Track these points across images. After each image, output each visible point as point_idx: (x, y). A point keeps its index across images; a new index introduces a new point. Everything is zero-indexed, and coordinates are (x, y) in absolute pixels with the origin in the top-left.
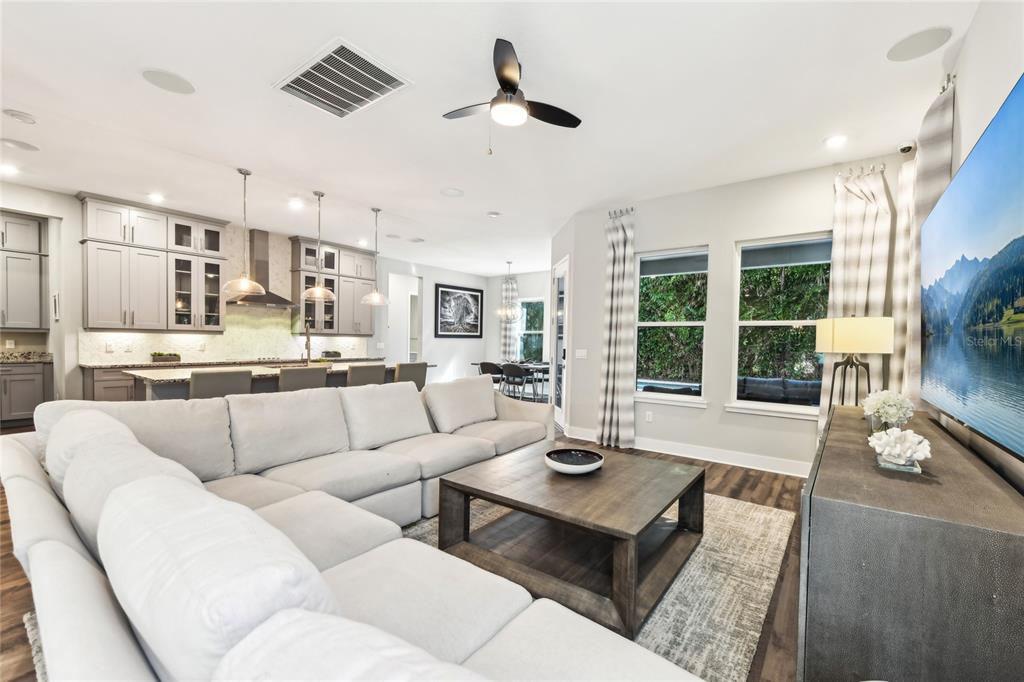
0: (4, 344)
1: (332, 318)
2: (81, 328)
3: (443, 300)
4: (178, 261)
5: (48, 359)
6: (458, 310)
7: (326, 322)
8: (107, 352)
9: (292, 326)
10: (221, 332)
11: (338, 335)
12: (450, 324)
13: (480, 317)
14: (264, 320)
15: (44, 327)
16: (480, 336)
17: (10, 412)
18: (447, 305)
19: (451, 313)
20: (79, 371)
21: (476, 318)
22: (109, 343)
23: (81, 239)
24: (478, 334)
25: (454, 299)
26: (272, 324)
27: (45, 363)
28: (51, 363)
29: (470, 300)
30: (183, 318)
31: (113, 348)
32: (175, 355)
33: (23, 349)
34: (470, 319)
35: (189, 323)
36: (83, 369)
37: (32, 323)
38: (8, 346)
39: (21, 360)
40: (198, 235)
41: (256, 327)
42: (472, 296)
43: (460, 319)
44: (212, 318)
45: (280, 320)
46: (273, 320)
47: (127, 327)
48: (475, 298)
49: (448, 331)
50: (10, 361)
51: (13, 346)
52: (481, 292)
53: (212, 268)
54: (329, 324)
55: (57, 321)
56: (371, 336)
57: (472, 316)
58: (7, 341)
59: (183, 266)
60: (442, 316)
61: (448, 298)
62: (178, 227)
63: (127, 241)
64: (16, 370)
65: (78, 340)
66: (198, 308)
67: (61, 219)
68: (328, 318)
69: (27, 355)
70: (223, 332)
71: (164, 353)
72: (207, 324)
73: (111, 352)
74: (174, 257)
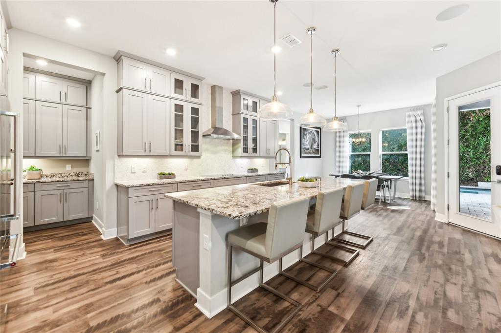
0: (65, 167)
1: (256, 146)
2: (116, 156)
3: (304, 134)
4: (176, 106)
5: (91, 177)
6: (310, 140)
7: (253, 148)
8: (132, 173)
9: (233, 151)
10: (199, 157)
11: (259, 157)
12: (307, 149)
13: (320, 145)
14: (219, 148)
15: (88, 156)
16: (320, 157)
17: (69, 215)
18: (305, 137)
19: (307, 143)
20: (115, 188)
21: (318, 145)
22: (133, 166)
23: (116, 89)
24: (319, 155)
25: (309, 133)
27: (89, 180)
28: (93, 180)
29: (315, 134)
30: (179, 147)
31: (136, 170)
32: (172, 174)
33: (76, 170)
34: (315, 146)
35: (182, 150)
36: (117, 186)
37: (81, 153)
38: (67, 169)
39: (75, 178)
40: (187, 87)
41: (214, 153)
42: (316, 131)
43: (311, 147)
44: (195, 148)
45: (226, 148)
46: (223, 148)
47: (146, 154)
48: (317, 132)
49: (307, 153)
50: (69, 179)
51: (70, 169)
52: (320, 129)
53: (195, 111)
54: (255, 150)
55: (98, 151)
57: (316, 144)
58: (67, 165)
59: (179, 108)
60: (303, 144)
61: (306, 133)
62: (176, 80)
63: (147, 90)
64: (72, 185)
65: (114, 164)
66: (187, 140)
67: (104, 74)
68: (254, 146)
69: (78, 175)
70: (200, 156)
71: (166, 172)
72: (192, 151)
73: (134, 173)
74: (174, 102)
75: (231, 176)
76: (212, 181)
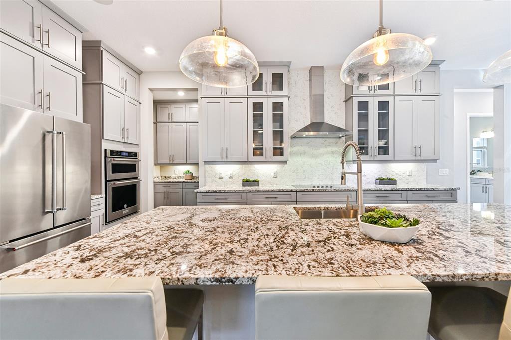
1: (387, 143)
4: (254, 104)
7: (379, 147)
8: (220, 178)
10: (285, 162)
11: (394, 160)
14: (322, 150)
26: (328, 153)
30: (258, 151)
31: (222, 176)
32: (255, 181)
35: (262, 154)
40: (267, 79)
44: (279, 151)
45: (335, 149)
46: (329, 149)
47: (223, 160)
53: (278, 106)
54: (384, 150)
56: (435, 160)
59: (258, 106)
63: (223, 94)
66: (269, 142)
68: (382, 143)
70: (287, 161)
71: (251, 179)
72: (274, 155)
73: (222, 178)
74: (251, 101)
75: (325, 188)
76: (294, 194)
